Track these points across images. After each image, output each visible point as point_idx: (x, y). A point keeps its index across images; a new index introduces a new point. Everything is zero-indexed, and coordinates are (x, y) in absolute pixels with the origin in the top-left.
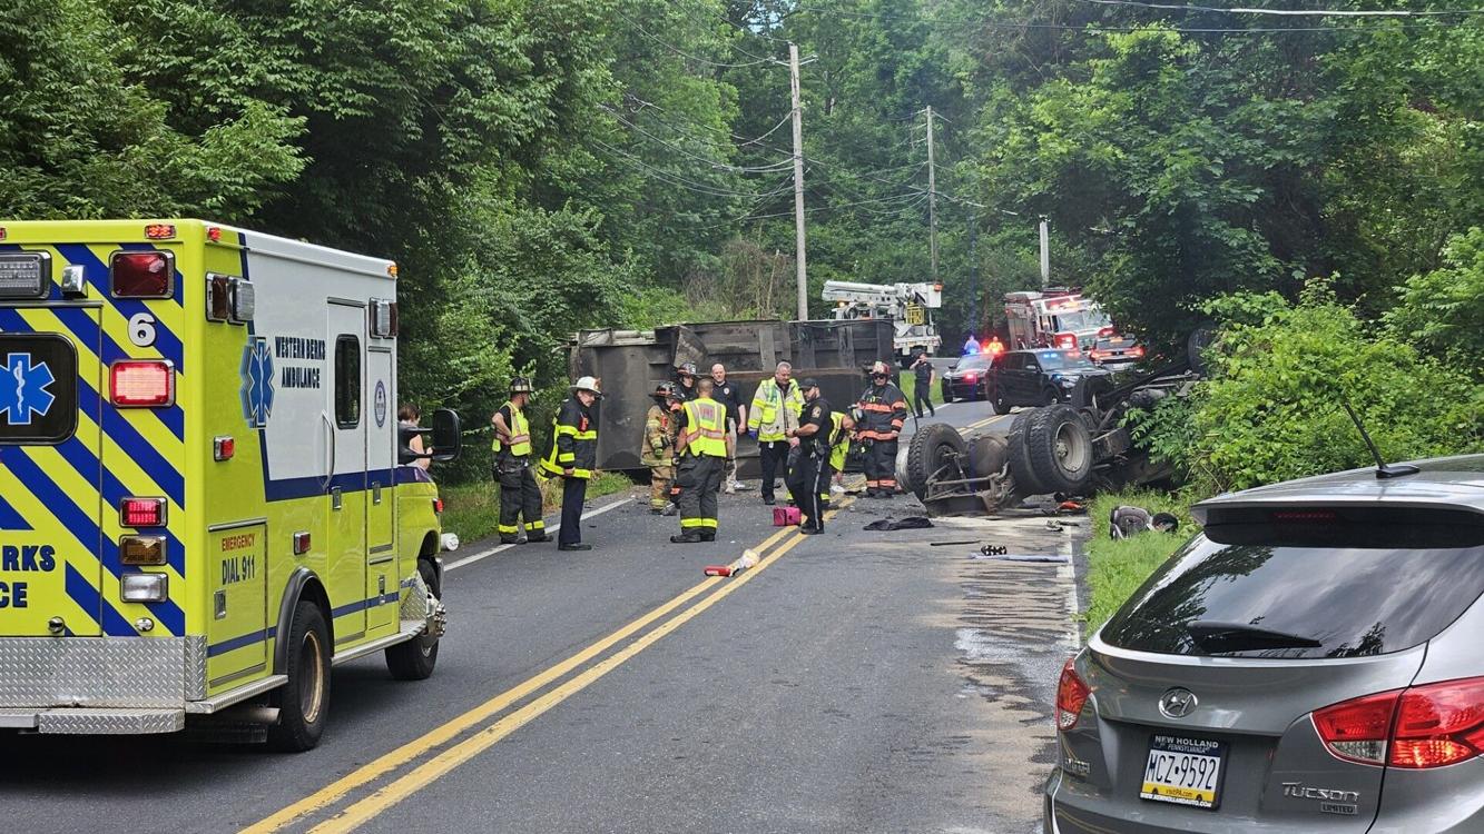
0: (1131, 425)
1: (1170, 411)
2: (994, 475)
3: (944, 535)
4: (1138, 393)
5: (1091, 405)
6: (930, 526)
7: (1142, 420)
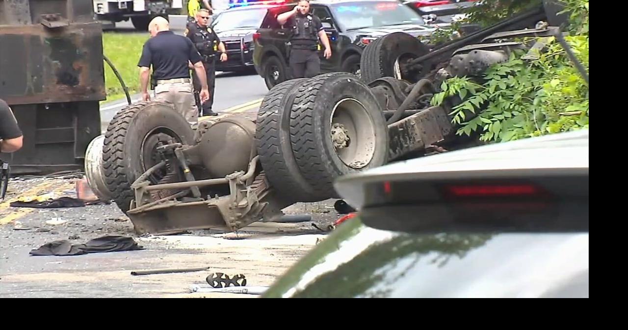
0: (450, 101)
1: (512, 81)
2: (236, 174)
3: (157, 259)
4: (461, 56)
5: (391, 74)
6: (135, 247)
7: (469, 95)
